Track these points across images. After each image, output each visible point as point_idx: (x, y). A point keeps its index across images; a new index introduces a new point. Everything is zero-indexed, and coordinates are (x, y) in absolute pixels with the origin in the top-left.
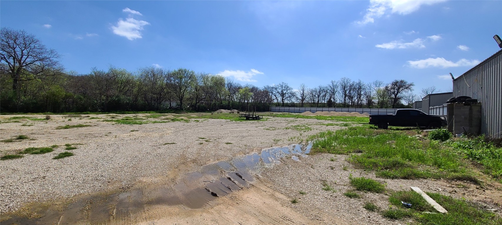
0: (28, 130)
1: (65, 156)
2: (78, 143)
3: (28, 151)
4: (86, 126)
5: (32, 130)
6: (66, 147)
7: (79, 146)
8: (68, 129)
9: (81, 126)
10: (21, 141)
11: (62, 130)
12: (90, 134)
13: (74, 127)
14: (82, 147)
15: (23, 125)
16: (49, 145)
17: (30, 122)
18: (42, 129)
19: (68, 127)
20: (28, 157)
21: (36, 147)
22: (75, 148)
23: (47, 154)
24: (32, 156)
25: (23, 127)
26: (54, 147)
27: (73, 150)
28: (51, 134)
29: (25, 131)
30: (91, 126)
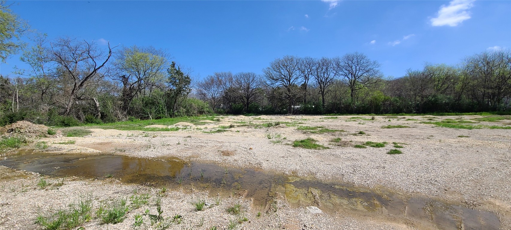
0: (363, 127)
1: (396, 153)
2: (403, 143)
3: (368, 143)
4: (405, 127)
5: (365, 127)
6: (393, 145)
7: (404, 146)
8: (390, 129)
9: (400, 127)
10: (361, 135)
11: (386, 129)
12: (410, 135)
13: (394, 127)
14: (408, 147)
15: (359, 124)
16: (381, 141)
17: (362, 122)
18: (371, 127)
19: (390, 127)
20: (369, 149)
21: (372, 141)
22: (402, 147)
23: (381, 148)
24: (372, 148)
25: (359, 125)
26: (385, 143)
27: (401, 148)
28: (379, 132)
29: (362, 128)
30: (409, 127)
